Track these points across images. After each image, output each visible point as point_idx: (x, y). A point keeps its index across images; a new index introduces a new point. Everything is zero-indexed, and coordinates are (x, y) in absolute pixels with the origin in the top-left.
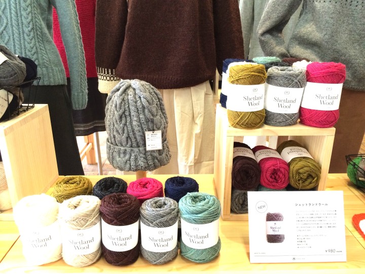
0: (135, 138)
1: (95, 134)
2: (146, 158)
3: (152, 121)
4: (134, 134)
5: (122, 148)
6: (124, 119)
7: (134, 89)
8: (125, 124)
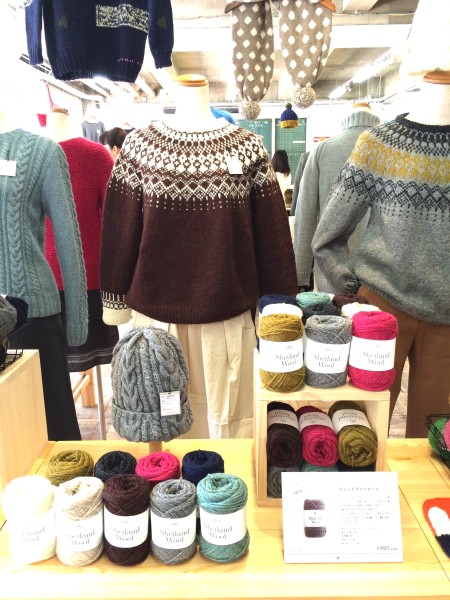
0: (147, 400)
1: (95, 368)
2: (160, 426)
3: (169, 380)
4: (146, 396)
5: (132, 413)
6: (133, 377)
7: (147, 340)
8: (136, 384)
